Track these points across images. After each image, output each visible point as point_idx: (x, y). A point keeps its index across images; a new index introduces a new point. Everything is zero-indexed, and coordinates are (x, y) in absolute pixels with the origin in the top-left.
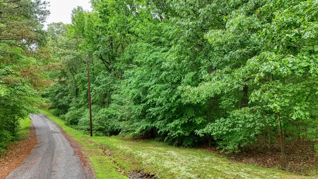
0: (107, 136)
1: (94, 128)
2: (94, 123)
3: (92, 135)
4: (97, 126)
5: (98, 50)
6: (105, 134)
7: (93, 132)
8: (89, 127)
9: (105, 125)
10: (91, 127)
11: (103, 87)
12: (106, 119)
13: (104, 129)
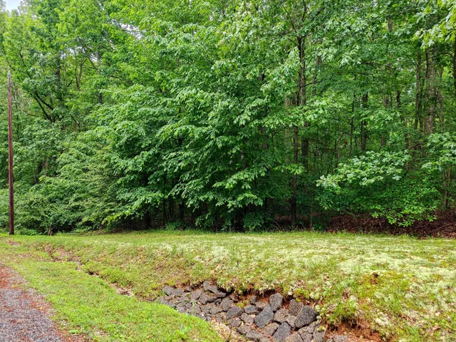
0: (47, 234)
1: (19, 220)
2: (17, 211)
3: (12, 233)
4: (25, 215)
5: (30, 77)
6: (42, 231)
7: (16, 226)
8: (7, 219)
9: (43, 214)
10: (12, 219)
11: (39, 147)
12: (43, 204)
13: (40, 222)
